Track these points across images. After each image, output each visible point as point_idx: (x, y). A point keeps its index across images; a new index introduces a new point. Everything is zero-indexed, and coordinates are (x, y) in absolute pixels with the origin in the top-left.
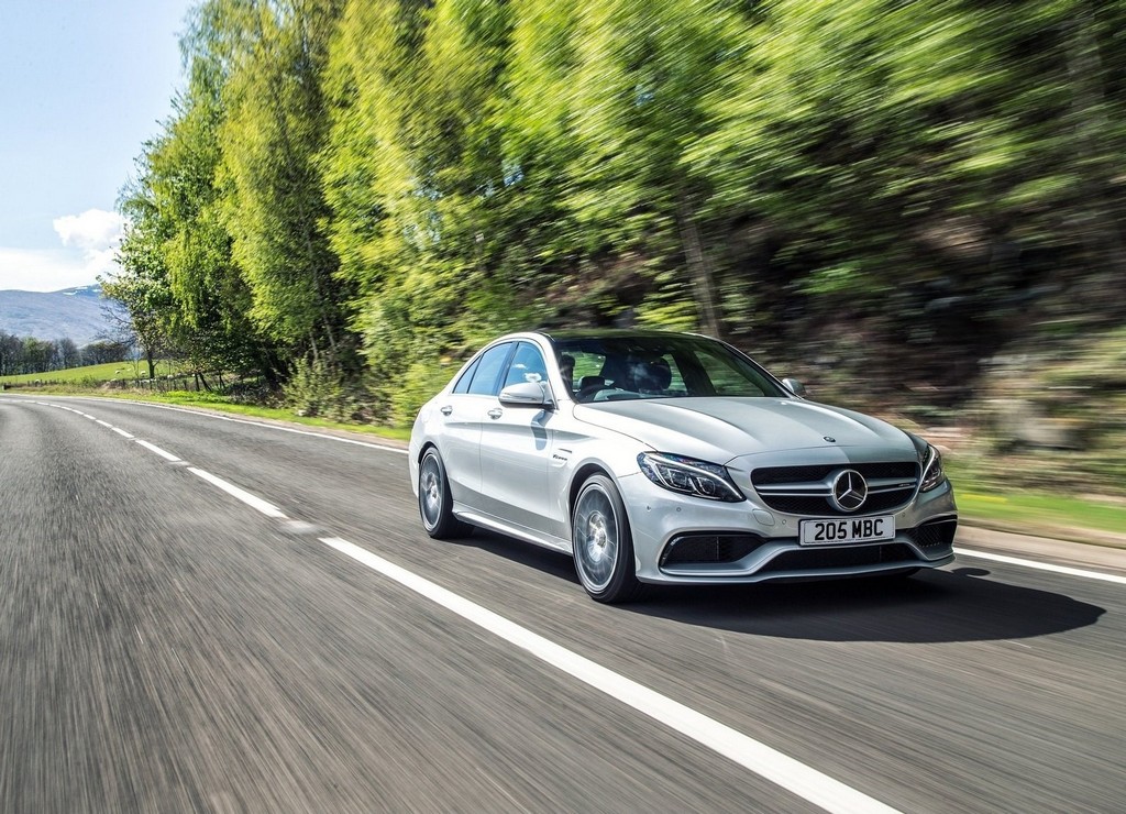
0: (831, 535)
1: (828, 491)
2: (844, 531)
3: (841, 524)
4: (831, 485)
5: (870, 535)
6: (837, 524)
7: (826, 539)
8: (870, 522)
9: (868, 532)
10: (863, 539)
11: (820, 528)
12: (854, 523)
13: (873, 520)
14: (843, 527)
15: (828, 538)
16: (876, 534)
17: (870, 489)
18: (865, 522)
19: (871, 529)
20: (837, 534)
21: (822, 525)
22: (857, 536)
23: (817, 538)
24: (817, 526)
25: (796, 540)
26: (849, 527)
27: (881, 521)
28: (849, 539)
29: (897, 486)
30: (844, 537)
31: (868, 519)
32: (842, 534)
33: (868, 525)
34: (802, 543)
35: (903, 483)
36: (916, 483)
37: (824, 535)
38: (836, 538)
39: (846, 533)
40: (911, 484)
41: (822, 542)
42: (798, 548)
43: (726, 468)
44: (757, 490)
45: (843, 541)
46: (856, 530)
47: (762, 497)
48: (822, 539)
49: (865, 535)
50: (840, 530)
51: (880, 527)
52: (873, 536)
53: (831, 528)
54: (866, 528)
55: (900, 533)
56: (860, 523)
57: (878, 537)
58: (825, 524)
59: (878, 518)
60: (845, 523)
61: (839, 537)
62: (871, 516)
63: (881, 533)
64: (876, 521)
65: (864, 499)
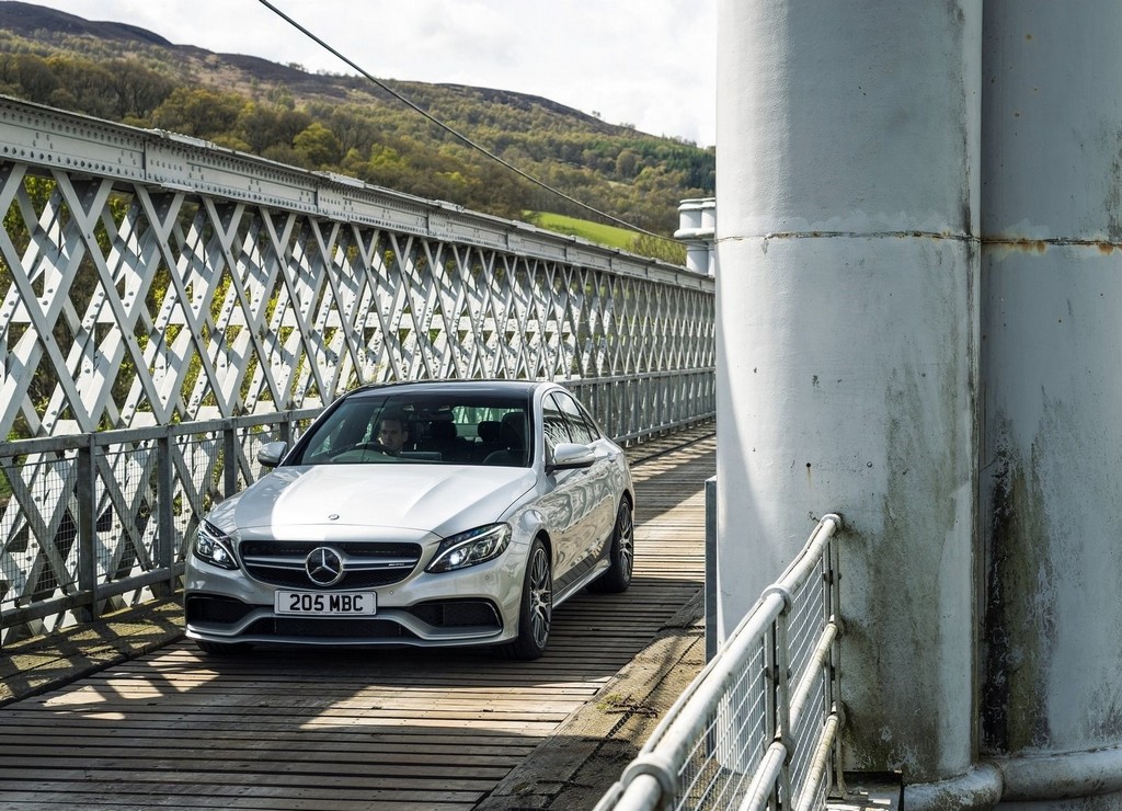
0: (307, 606)
1: (303, 566)
2: (321, 603)
3: (318, 597)
4: (304, 561)
5: (349, 609)
6: (314, 597)
7: (302, 610)
8: (349, 598)
9: (347, 607)
10: (341, 613)
11: (295, 599)
12: (331, 597)
13: (352, 597)
14: (320, 600)
15: (305, 609)
16: (355, 609)
17: (346, 566)
18: (344, 597)
19: (349, 604)
20: (314, 606)
21: (298, 597)
22: (335, 610)
23: (292, 608)
24: (292, 596)
25: (271, 608)
26: (326, 601)
27: (361, 598)
28: (327, 611)
29: (387, 565)
30: (322, 608)
31: (346, 594)
32: (319, 606)
33: (347, 600)
34: (276, 611)
35: (393, 563)
36: (416, 563)
37: (299, 605)
38: (313, 610)
39: (323, 605)
40: (406, 564)
41: (296, 612)
42: (274, 616)
43: (231, 540)
44: (244, 561)
45: (321, 613)
46: (334, 604)
47: (246, 566)
48: (299, 609)
49: (344, 609)
50: (316, 603)
51: (359, 603)
52: (352, 610)
53: (307, 600)
54: (344, 603)
55: (380, 610)
56: (338, 597)
57: (358, 613)
58: (301, 596)
59: (358, 594)
60: (322, 597)
61: (316, 609)
62: (351, 592)
63: (360, 608)
64: (355, 597)
65: (339, 575)
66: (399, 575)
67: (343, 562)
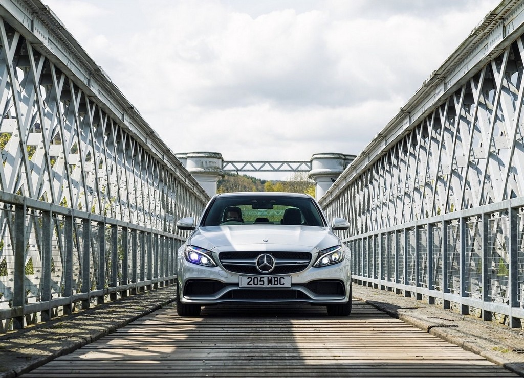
0: (256, 282)
1: (255, 263)
2: (263, 281)
3: (261, 278)
4: (255, 261)
5: (277, 284)
6: (259, 278)
7: (253, 285)
9: (276, 283)
10: (273, 286)
11: (250, 280)
12: (268, 278)
14: (262, 279)
15: (255, 284)
16: (280, 284)
17: (276, 263)
18: (274, 278)
19: (277, 281)
20: (259, 283)
21: (251, 278)
22: (270, 284)
23: (248, 284)
24: (248, 278)
25: (237, 285)
26: (265, 280)
27: (284, 278)
28: (266, 285)
29: (296, 263)
30: (263, 284)
31: (276, 277)
32: (262, 283)
33: (276, 279)
34: (240, 286)
35: (299, 262)
36: (309, 262)
37: (252, 282)
38: (259, 285)
39: (264, 282)
40: (305, 262)
41: (250, 286)
42: (239, 289)
43: (211, 252)
44: (221, 262)
45: (263, 286)
46: (270, 281)
47: (223, 265)
48: (251, 284)
49: (274, 284)
50: (261, 281)
51: (283, 281)
52: (279, 284)
53: (256, 280)
54: (275, 281)
55: (293, 285)
56: (272, 278)
57: (282, 286)
58: (253, 278)
59: (282, 277)
61: (260, 284)
62: (279, 276)
63: (283, 284)
64: (280, 278)
65: (273, 267)
66: (301, 268)
67: (275, 261)
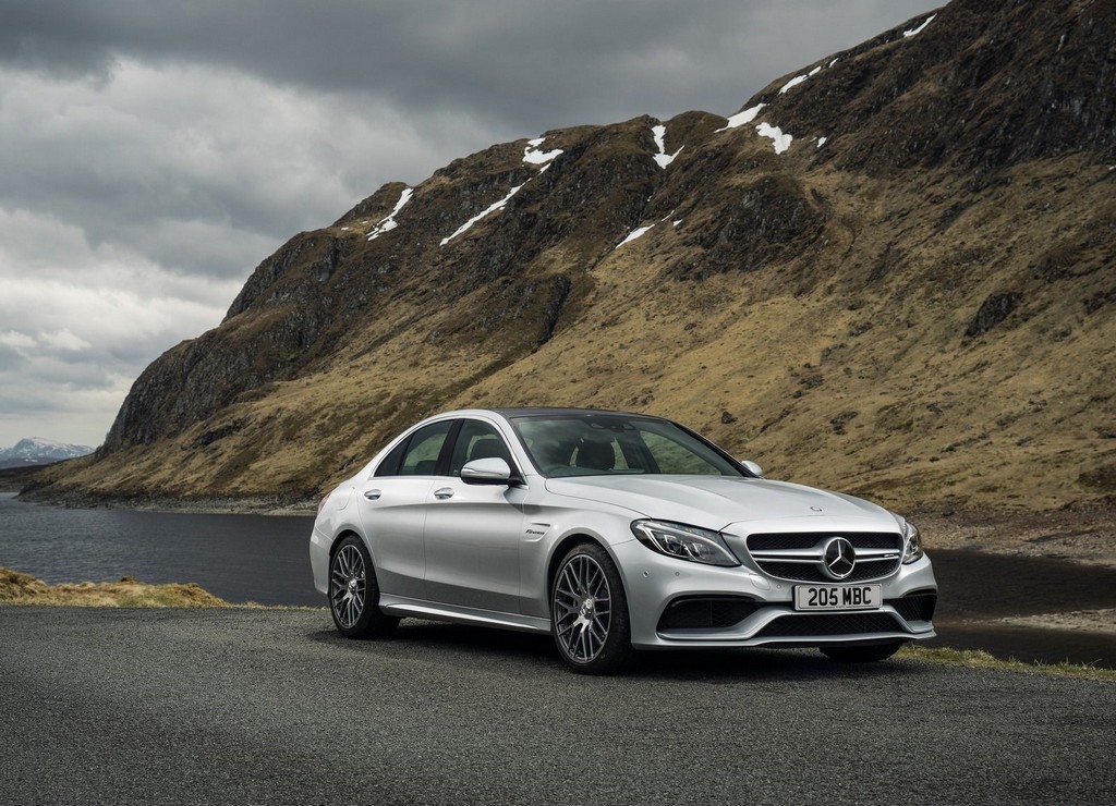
0: (823, 601)
1: (821, 558)
2: (835, 597)
3: (833, 590)
4: (820, 552)
5: (859, 603)
6: (829, 590)
7: (819, 605)
8: (859, 589)
9: (857, 599)
10: (853, 606)
11: (813, 593)
12: (844, 590)
13: (862, 589)
14: (834, 594)
15: (821, 604)
16: (865, 602)
17: (858, 557)
18: (854, 589)
19: (859, 596)
20: (829, 600)
21: (815, 590)
22: (847, 603)
23: (811, 603)
24: (810, 591)
25: (790, 605)
26: (839, 594)
27: (870, 589)
28: (842, 606)
29: (882, 556)
30: (836, 603)
31: (857, 586)
32: (833, 600)
33: (857, 593)
34: (797, 608)
35: (888, 553)
36: (901, 554)
37: (817, 600)
38: (828, 605)
40: (895, 554)
41: (815, 608)
42: (793, 613)
43: (721, 534)
44: (754, 556)
45: (836, 608)
46: (847, 597)
47: (758, 563)
48: (816, 604)
49: (855, 602)
50: (831, 597)
51: (868, 596)
52: (862, 604)
53: (823, 593)
54: (855, 596)
55: (886, 602)
56: (850, 590)
57: (867, 606)
58: (818, 590)
59: (866, 586)
60: (836, 590)
61: (831, 603)
62: (860, 584)
63: (870, 601)
64: (865, 589)
65: (853, 566)
66: (891, 565)
